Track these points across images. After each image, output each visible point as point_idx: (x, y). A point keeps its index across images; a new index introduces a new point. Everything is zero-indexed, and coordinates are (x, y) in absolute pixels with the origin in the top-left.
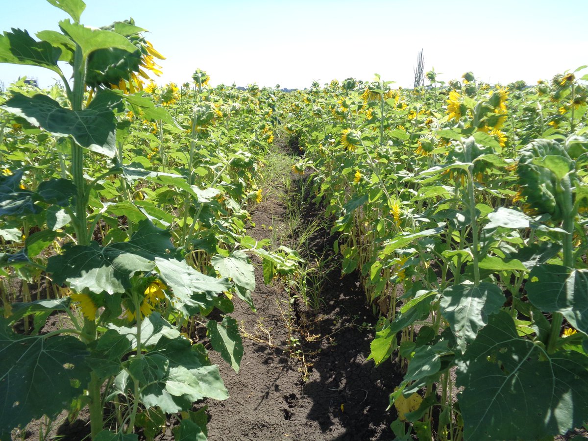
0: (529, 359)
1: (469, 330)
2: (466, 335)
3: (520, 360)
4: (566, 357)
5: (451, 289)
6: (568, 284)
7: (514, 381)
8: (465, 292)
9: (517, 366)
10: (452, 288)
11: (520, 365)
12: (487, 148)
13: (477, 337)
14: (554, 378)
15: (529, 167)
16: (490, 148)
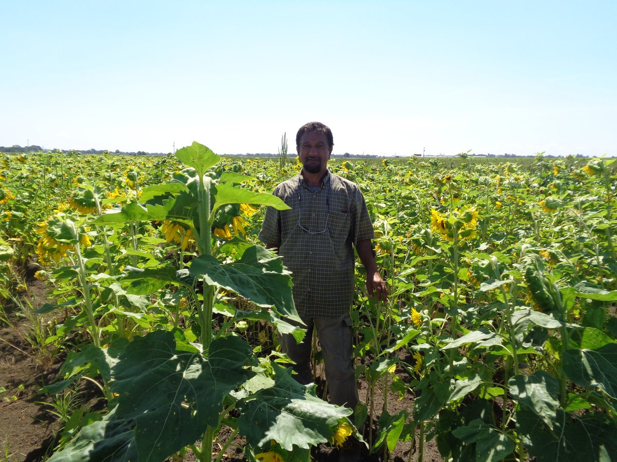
0: (566, 423)
1: (548, 410)
2: (548, 415)
3: (561, 425)
4: (591, 417)
5: (514, 380)
6: (584, 362)
7: (564, 444)
8: (527, 380)
9: (561, 431)
10: (514, 378)
11: (563, 429)
12: (501, 263)
13: (557, 414)
14: (589, 434)
15: (537, 277)
16: (504, 262)
